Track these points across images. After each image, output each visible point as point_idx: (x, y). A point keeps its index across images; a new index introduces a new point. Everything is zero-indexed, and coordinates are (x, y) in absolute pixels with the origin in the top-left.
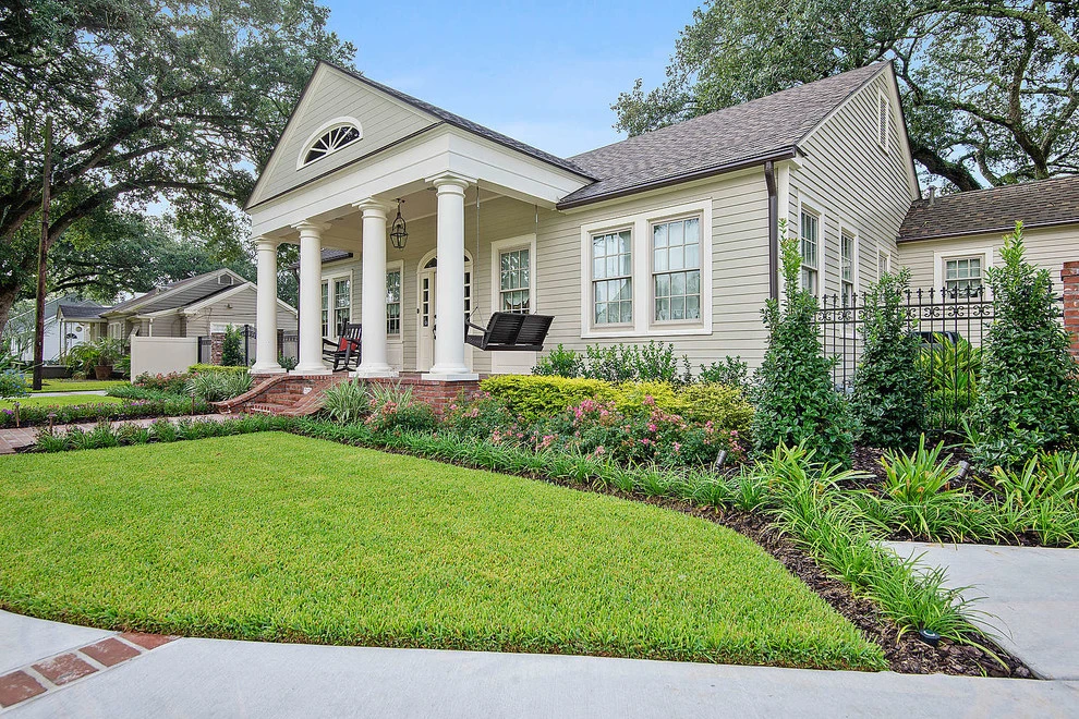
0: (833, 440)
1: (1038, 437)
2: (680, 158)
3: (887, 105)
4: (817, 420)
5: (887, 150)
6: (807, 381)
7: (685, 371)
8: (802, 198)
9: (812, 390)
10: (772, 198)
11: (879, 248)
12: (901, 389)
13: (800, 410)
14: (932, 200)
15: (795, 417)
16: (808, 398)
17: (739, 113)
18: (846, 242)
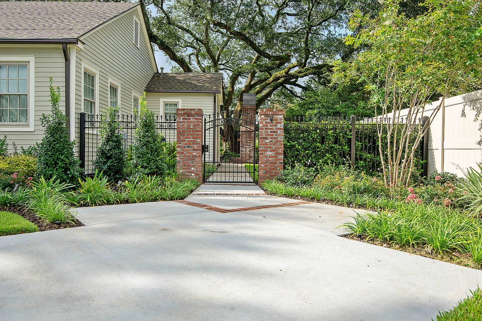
0: (70, 176)
1: (147, 171)
2: (19, 27)
3: (139, 25)
4: (63, 168)
5: (138, 47)
6: (60, 151)
7: (14, 151)
8: (84, 65)
9: (62, 155)
10: (67, 62)
11: (134, 94)
12: (114, 157)
13: (56, 163)
14: (162, 74)
15: (54, 167)
16: (60, 158)
17: (62, 8)
18: (114, 90)
